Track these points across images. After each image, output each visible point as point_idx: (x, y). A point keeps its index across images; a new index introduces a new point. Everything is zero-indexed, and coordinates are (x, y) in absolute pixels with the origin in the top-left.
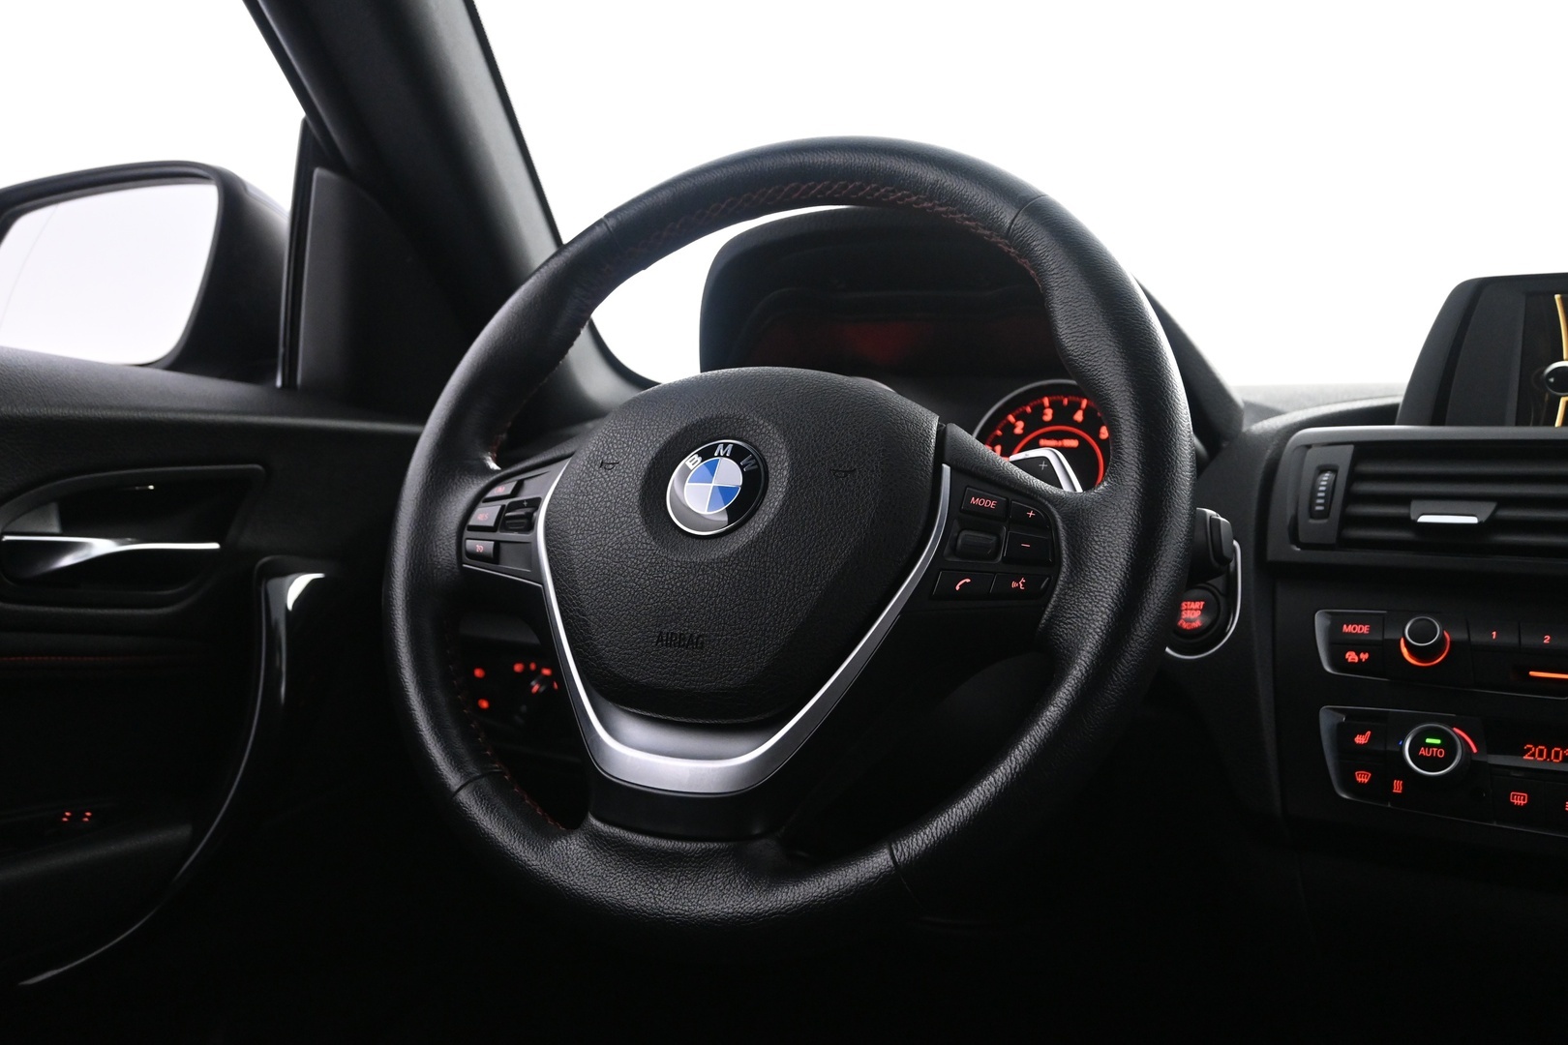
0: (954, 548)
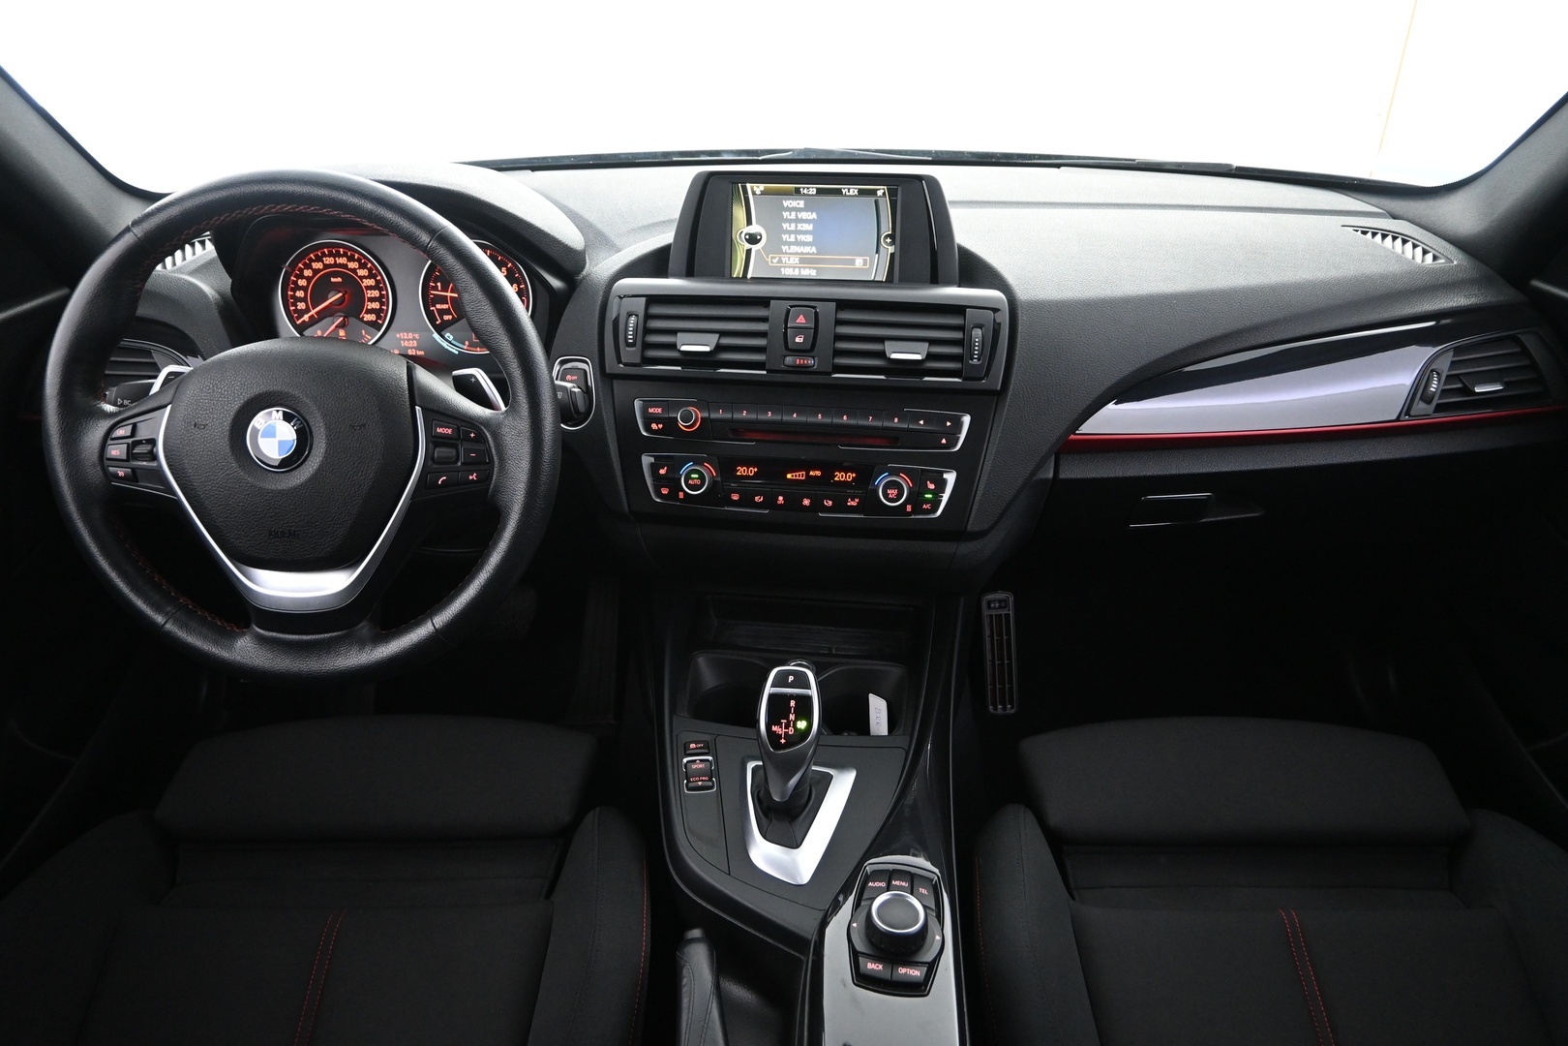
0: (433, 458)
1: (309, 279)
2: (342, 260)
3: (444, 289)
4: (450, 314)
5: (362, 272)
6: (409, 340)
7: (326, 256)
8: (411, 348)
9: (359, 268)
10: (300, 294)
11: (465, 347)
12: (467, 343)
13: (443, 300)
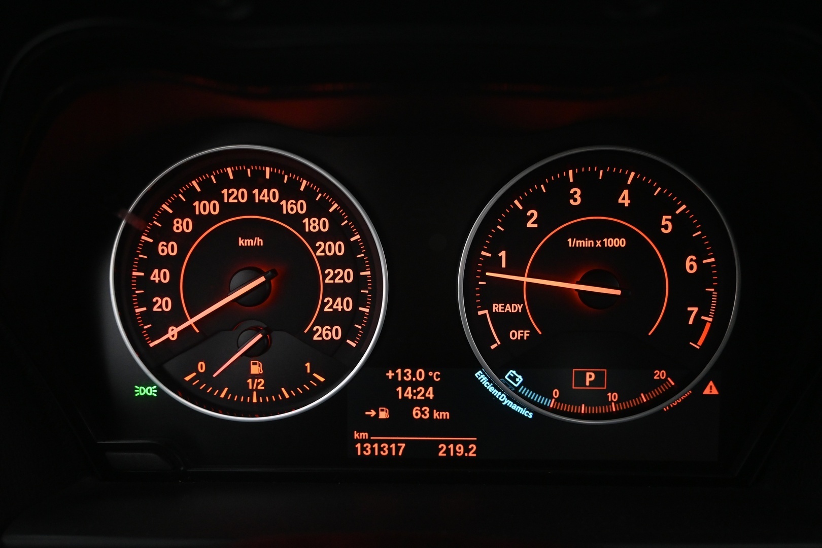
1: (184, 240)
2: (267, 196)
3: (515, 267)
4: (526, 325)
5: (314, 225)
6: (415, 385)
7: (229, 184)
8: (421, 404)
9: (309, 215)
10: (159, 276)
11: (551, 404)
12: (556, 393)
13: (511, 292)
